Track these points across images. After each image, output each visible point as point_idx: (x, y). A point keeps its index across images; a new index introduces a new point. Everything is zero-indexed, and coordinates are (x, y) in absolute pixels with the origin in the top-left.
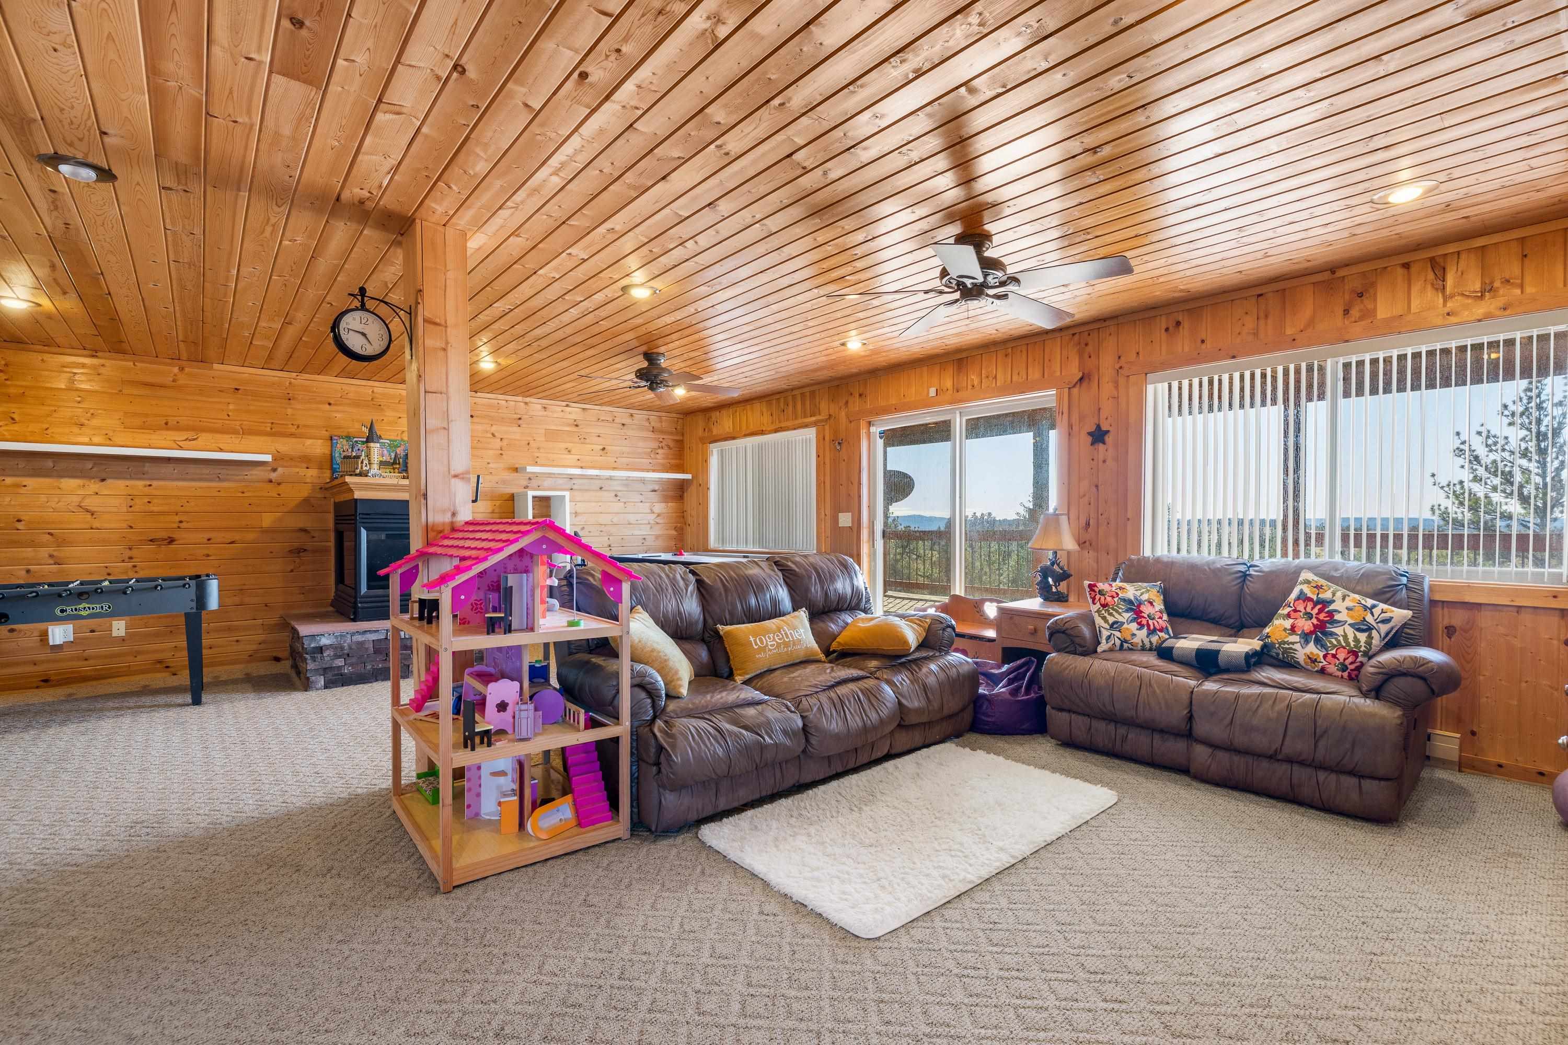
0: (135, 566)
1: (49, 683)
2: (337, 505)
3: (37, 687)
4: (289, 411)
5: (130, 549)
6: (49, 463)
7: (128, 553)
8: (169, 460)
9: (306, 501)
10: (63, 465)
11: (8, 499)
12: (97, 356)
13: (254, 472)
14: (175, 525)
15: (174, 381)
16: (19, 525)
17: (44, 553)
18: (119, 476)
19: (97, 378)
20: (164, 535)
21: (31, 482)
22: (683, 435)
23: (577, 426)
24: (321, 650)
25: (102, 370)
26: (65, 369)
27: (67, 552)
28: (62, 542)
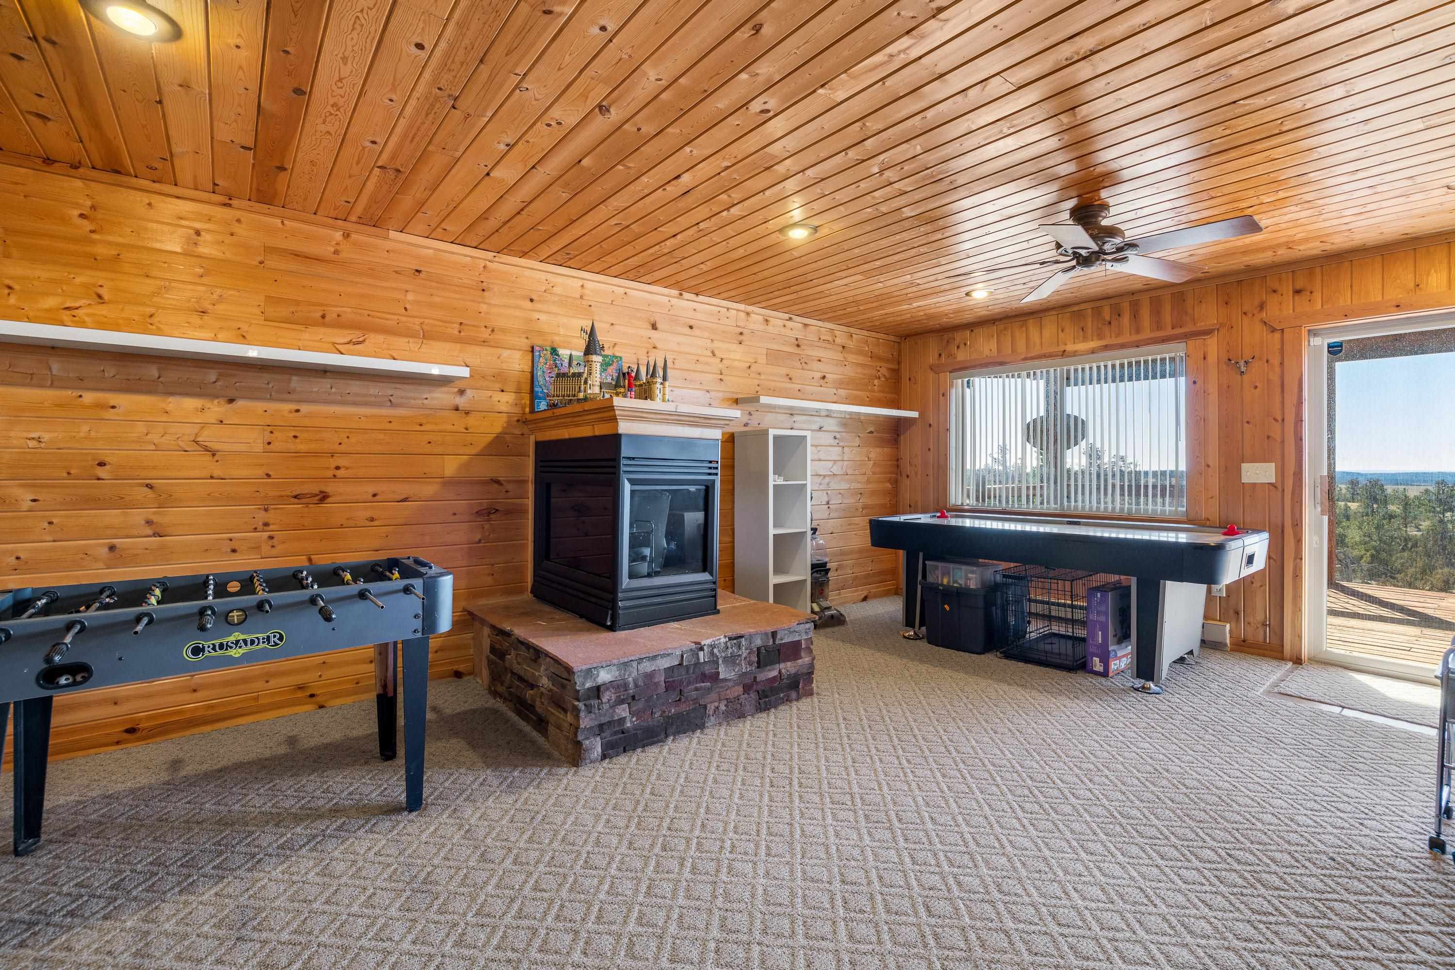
0: (271, 538)
1: (138, 735)
2: (540, 446)
3: (118, 743)
4: (483, 308)
5: (266, 510)
6: (153, 371)
7: (262, 516)
8: (324, 371)
9: (499, 439)
10: (173, 375)
11: (85, 428)
12: (230, 205)
13: (435, 395)
14: (330, 473)
15: (336, 252)
16: (101, 472)
17: (138, 516)
18: (253, 395)
19: (228, 240)
20: (314, 488)
21: (123, 400)
22: (899, 363)
23: (798, 346)
24: (597, 691)
25: (237, 229)
26: (183, 222)
27: (170, 516)
28: (165, 501)
